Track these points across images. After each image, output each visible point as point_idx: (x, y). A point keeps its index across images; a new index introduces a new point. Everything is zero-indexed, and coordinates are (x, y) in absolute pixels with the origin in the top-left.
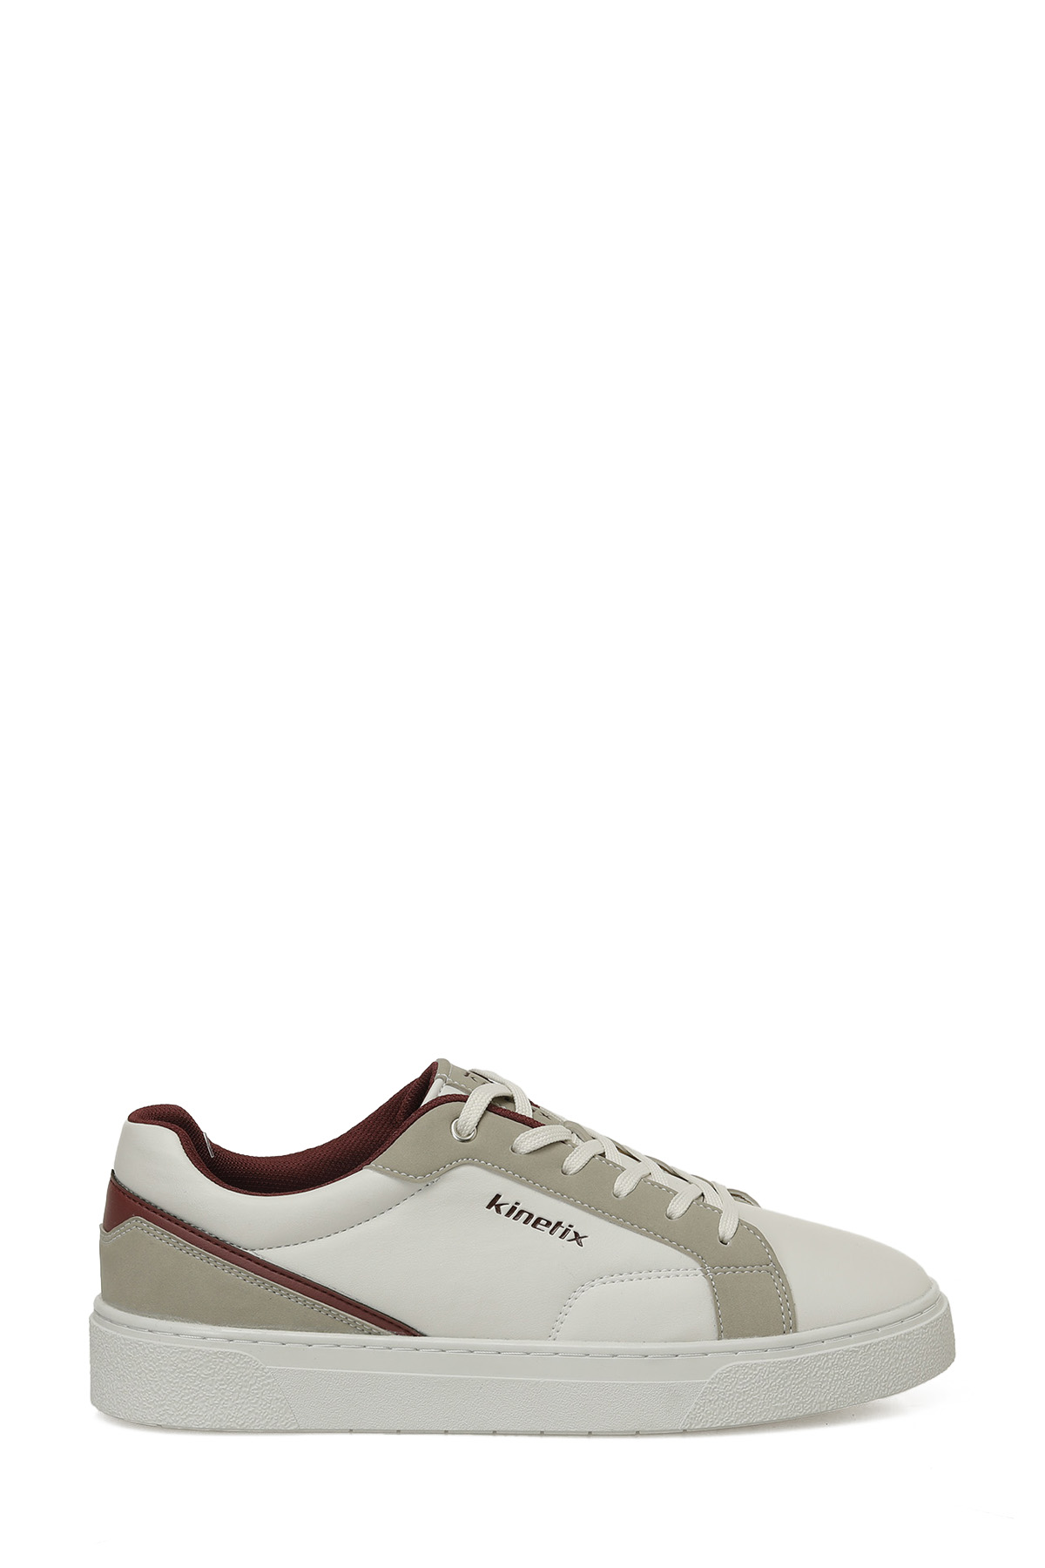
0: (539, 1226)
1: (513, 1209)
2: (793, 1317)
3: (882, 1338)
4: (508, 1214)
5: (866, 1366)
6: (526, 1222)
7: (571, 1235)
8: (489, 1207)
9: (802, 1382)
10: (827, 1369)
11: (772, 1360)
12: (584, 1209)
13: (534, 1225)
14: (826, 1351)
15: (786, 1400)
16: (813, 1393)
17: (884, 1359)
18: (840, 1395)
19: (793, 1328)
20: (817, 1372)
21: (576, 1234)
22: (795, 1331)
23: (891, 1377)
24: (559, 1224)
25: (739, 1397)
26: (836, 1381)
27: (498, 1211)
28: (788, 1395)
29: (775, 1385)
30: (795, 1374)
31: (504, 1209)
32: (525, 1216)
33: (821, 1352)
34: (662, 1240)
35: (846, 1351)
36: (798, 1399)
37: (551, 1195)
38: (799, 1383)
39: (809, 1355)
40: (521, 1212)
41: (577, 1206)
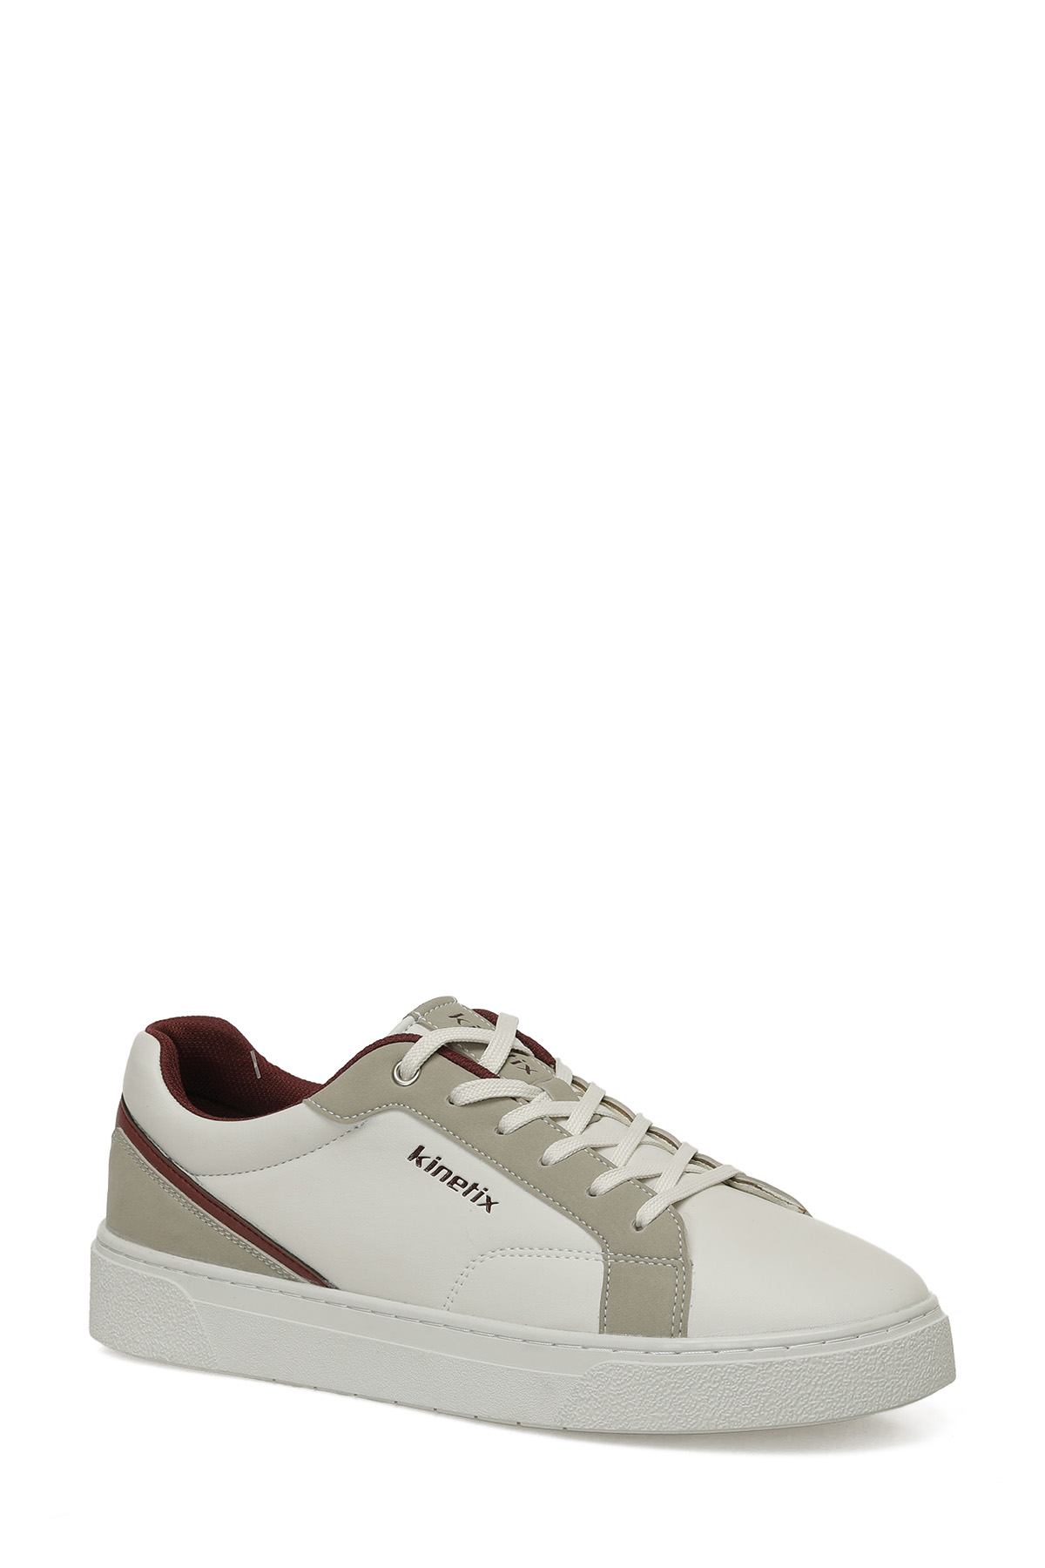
0: (455, 1186)
1: (435, 1163)
2: (684, 1321)
3: (790, 1358)
4: (428, 1169)
5: (765, 1385)
6: (443, 1180)
7: (483, 1199)
8: (411, 1158)
9: (684, 1393)
10: (715, 1382)
11: (649, 1364)
12: (504, 1173)
13: (451, 1184)
14: (714, 1363)
15: (666, 1410)
16: (698, 1407)
17: (790, 1382)
18: (732, 1414)
19: (683, 1332)
20: (702, 1384)
21: (489, 1198)
22: (685, 1335)
23: (801, 1403)
24: (475, 1186)
25: (612, 1400)
26: (726, 1397)
27: (419, 1163)
28: (668, 1405)
29: (653, 1392)
30: (676, 1383)
31: (426, 1163)
32: (444, 1172)
33: (708, 1363)
34: (572, 1217)
35: (739, 1366)
36: (681, 1412)
37: (474, 1154)
38: (681, 1393)
39: (694, 1364)
40: (442, 1168)
41: (498, 1169)
